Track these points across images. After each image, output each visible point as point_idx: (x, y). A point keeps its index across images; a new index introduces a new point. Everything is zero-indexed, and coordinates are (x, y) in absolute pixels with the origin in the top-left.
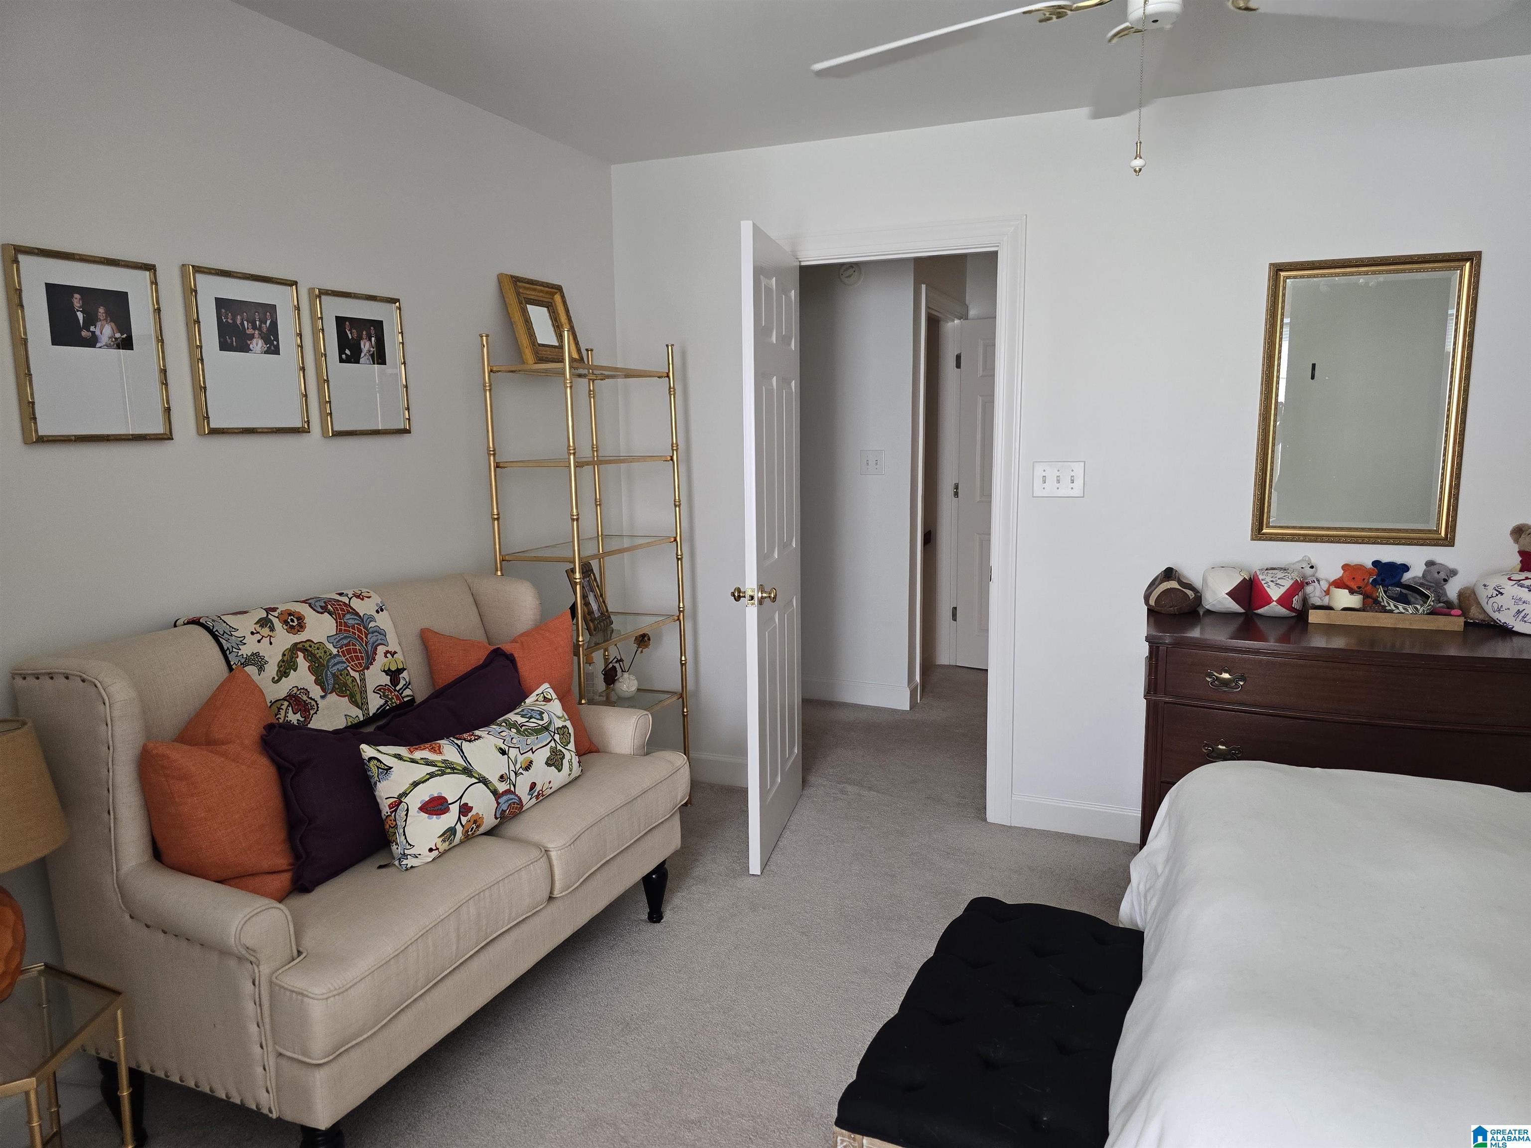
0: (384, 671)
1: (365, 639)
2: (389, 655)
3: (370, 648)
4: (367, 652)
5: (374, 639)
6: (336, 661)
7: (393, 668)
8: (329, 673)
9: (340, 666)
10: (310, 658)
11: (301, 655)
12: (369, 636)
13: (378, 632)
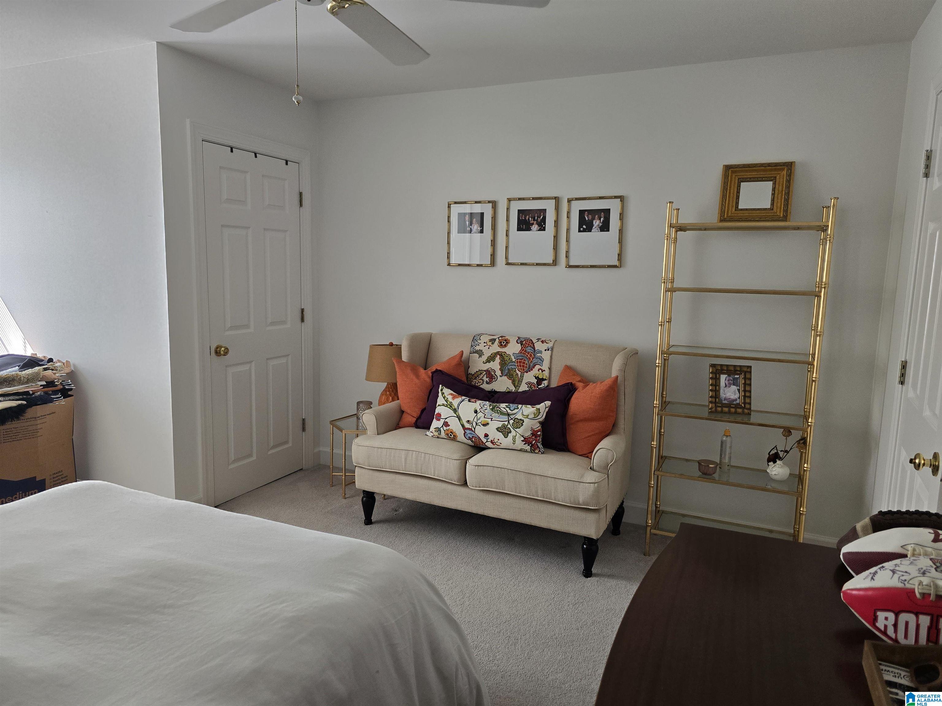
0: (535, 377)
1: (531, 359)
2: (540, 371)
3: (532, 364)
4: (530, 365)
5: (536, 361)
6: (512, 364)
7: (540, 377)
8: (507, 368)
9: (513, 367)
10: (501, 359)
11: (498, 356)
12: (534, 359)
13: (540, 359)
